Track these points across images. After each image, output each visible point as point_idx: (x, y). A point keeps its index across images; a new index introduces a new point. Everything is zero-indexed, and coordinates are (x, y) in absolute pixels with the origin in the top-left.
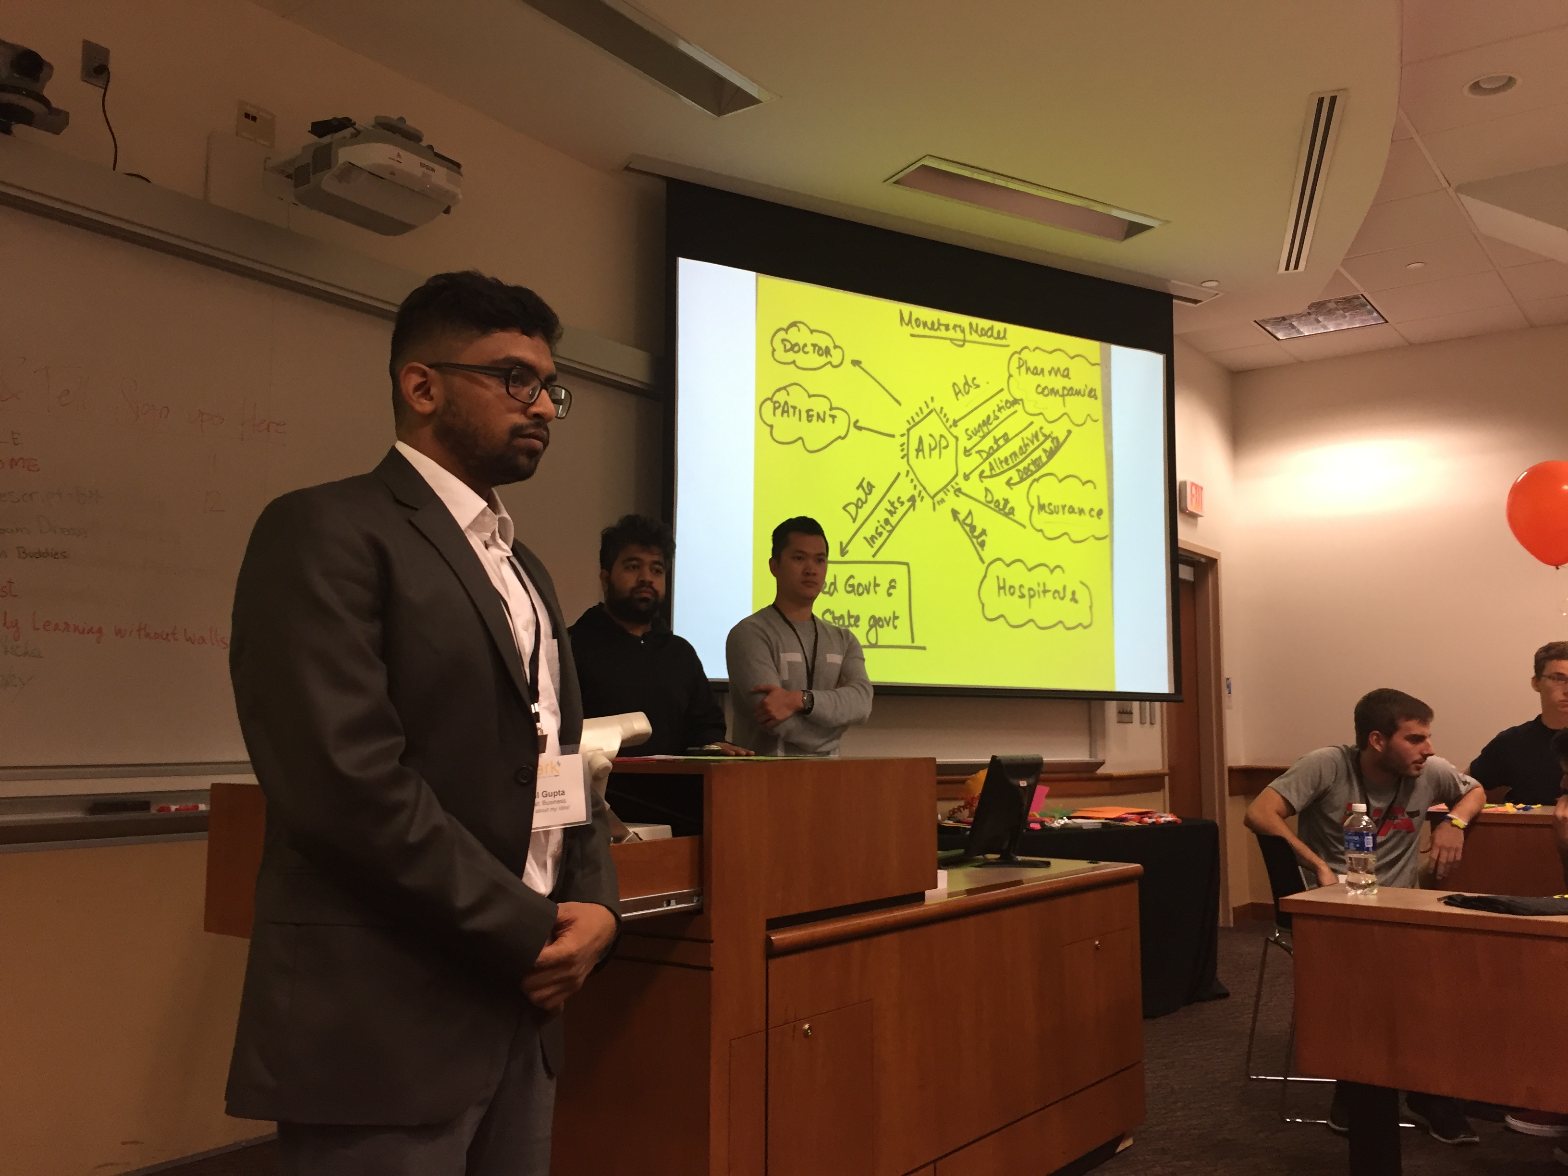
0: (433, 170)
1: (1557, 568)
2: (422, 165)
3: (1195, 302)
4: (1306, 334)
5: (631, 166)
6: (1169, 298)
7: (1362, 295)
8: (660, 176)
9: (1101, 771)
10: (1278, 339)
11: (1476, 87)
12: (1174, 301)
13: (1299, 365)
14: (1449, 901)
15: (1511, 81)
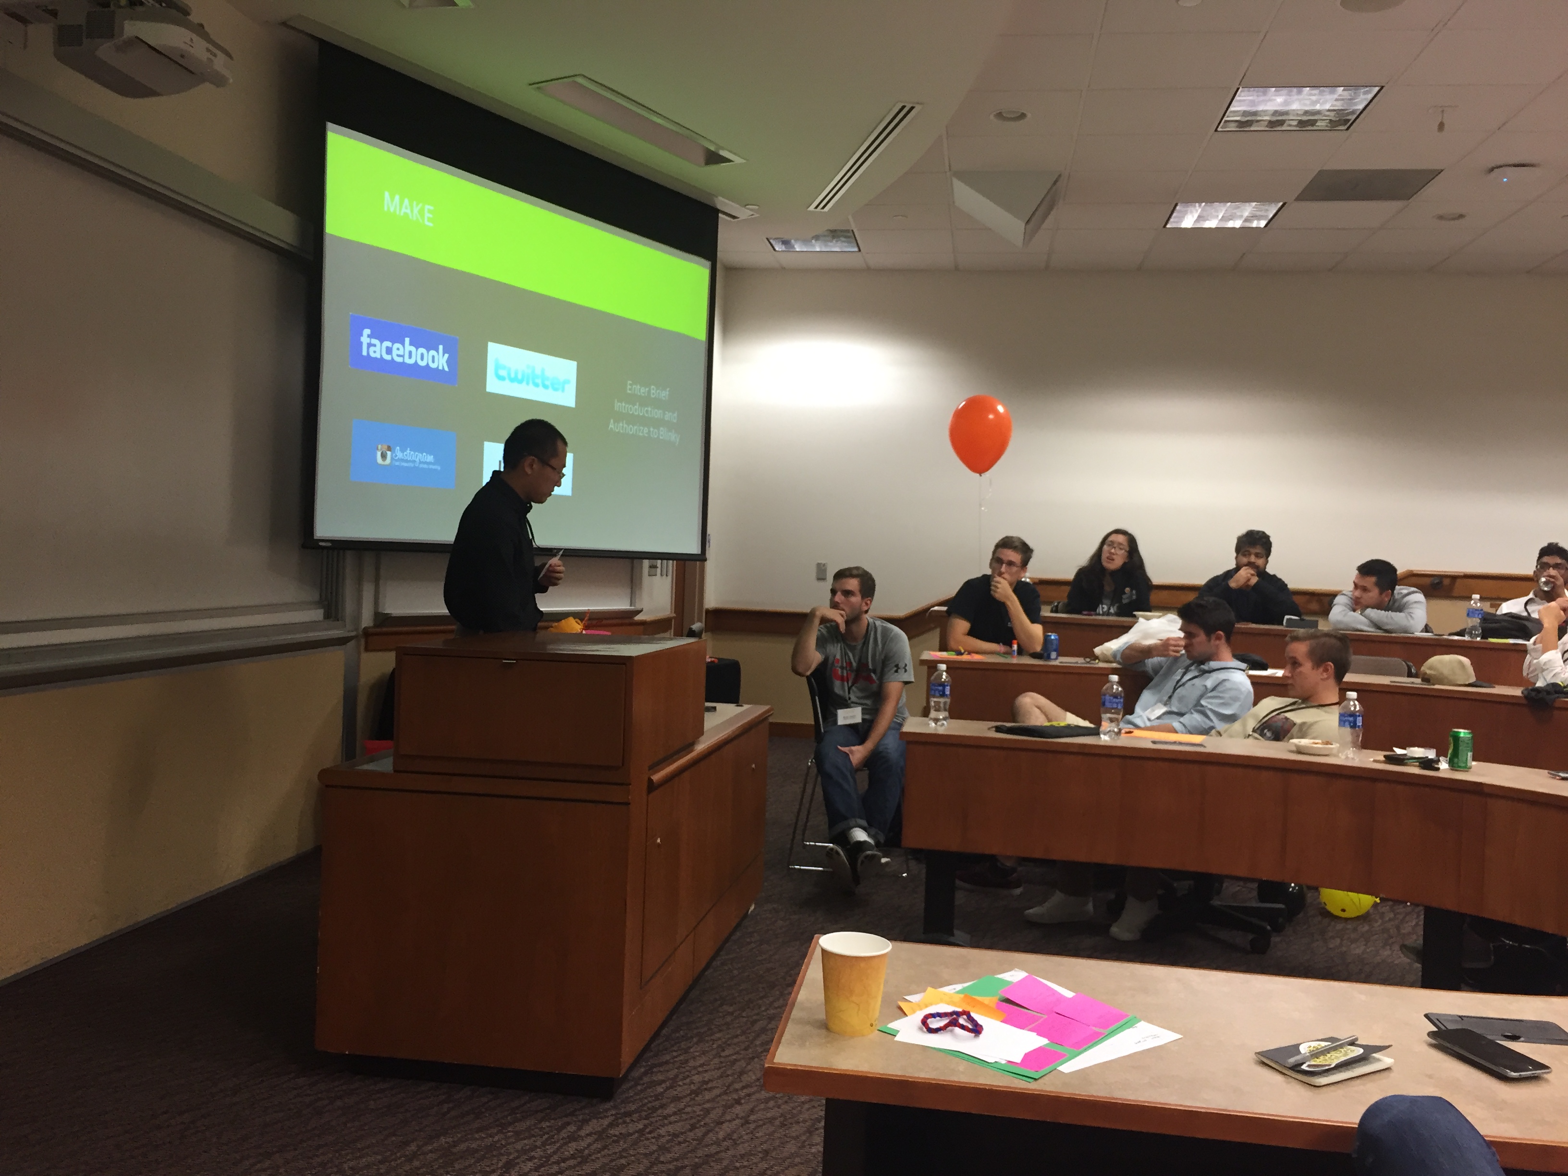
0: (215, 55)
1: (981, 476)
2: (208, 50)
3: (734, 217)
4: (797, 250)
5: (288, 23)
6: (717, 211)
7: (852, 230)
8: (313, 37)
9: (638, 618)
10: (774, 249)
11: (999, 115)
12: (720, 215)
13: (783, 270)
14: (998, 729)
15: (1023, 116)
